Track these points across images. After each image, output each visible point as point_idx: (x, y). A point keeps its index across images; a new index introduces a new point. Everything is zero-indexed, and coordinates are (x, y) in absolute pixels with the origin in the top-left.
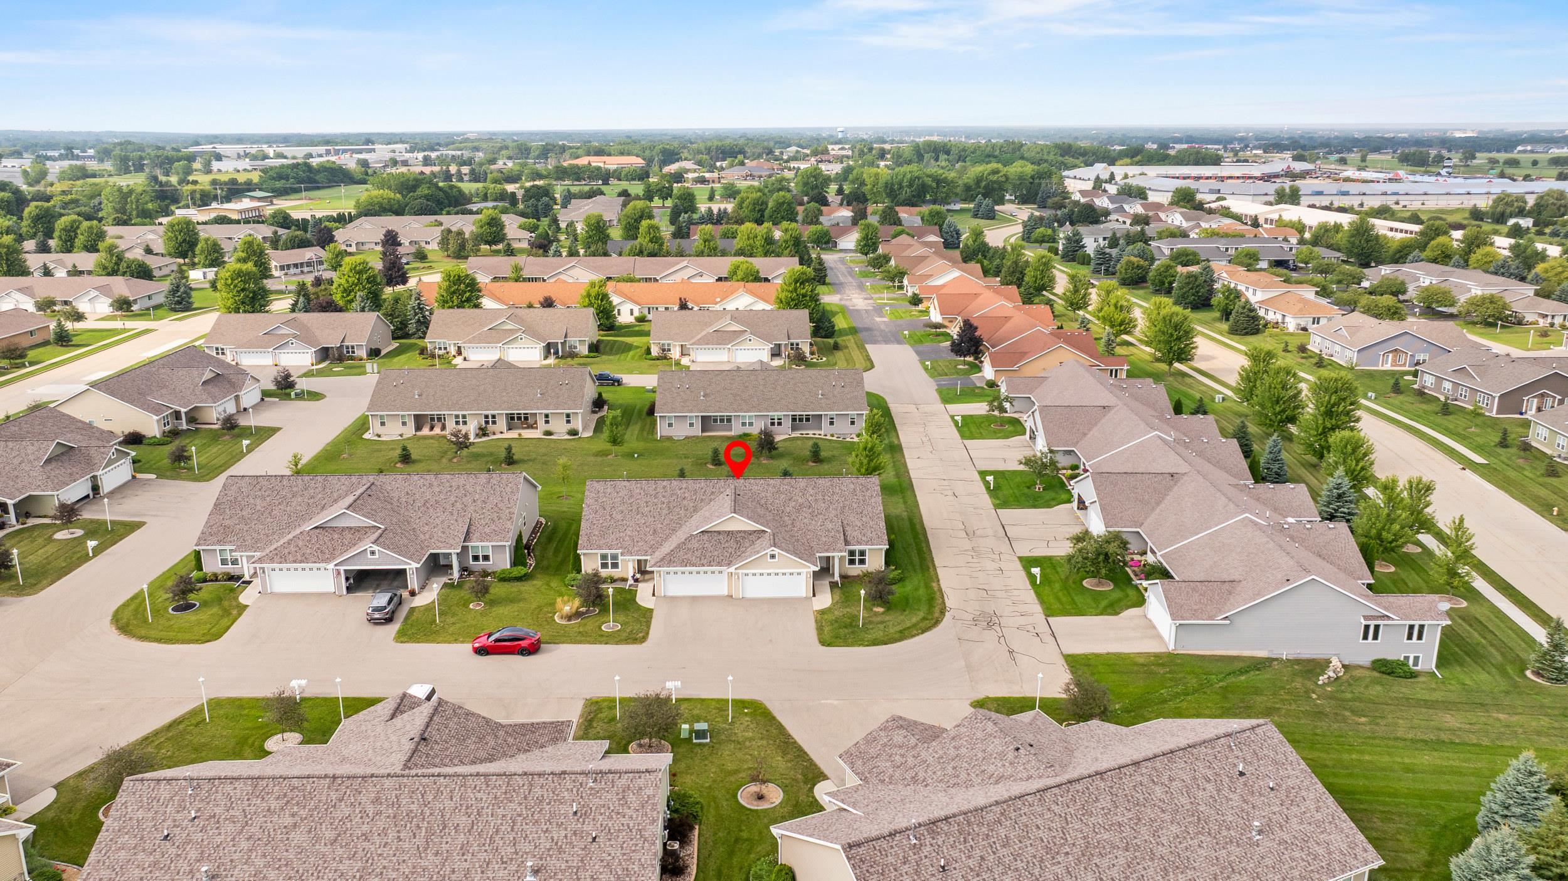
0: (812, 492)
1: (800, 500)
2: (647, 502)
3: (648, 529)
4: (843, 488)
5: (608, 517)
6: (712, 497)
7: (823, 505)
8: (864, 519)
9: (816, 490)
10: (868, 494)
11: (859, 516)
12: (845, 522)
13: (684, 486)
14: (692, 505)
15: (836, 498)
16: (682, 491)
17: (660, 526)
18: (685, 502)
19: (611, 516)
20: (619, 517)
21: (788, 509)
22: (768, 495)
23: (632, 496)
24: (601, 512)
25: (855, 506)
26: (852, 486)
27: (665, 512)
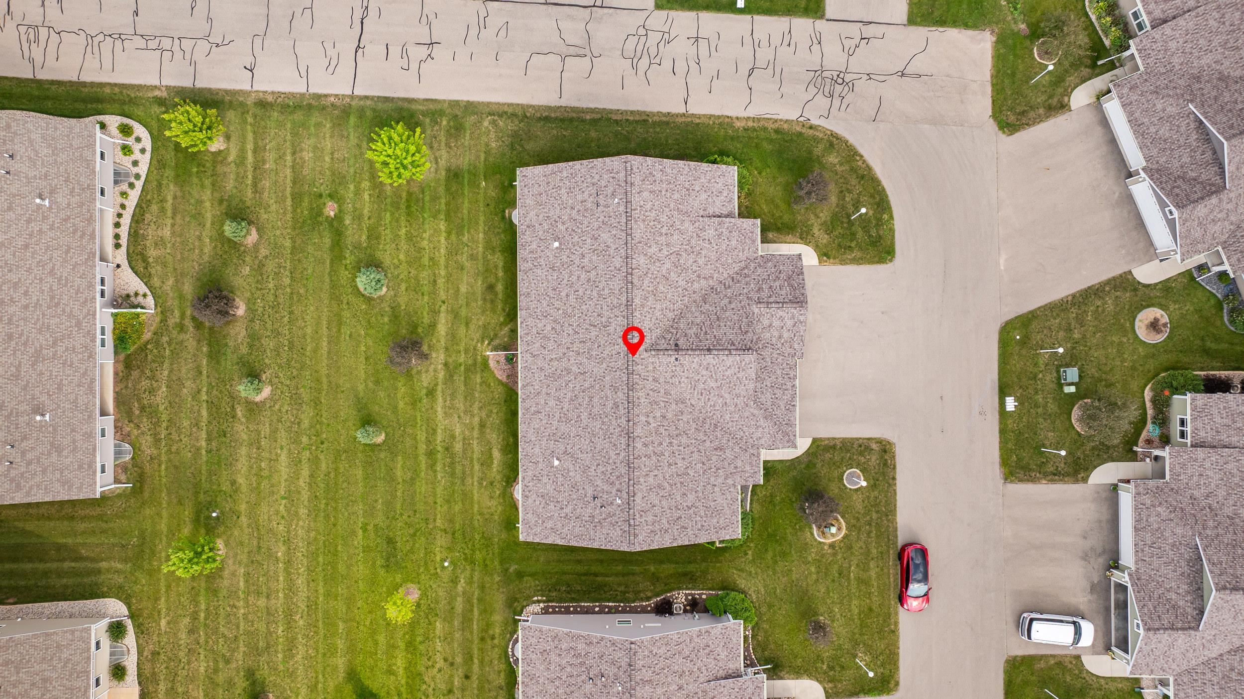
0: (654, 249)
1: (668, 265)
2: (670, 465)
3: (714, 458)
4: (649, 206)
5: (691, 511)
6: (662, 380)
7: (675, 237)
8: (697, 188)
9: (652, 243)
10: (658, 175)
11: (693, 194)
12: (702, 213)
13: (643, 419)
14: (674, 406)
15: (664, 219)
16: (651, 420)
17: (708, 444)
18: (670, 415)
19: (689, 508)
20: (691, 497)
21: (682, 283)
22: (658, 307)
23: (660, 486)
24: (681, 523)
25: (676, 196)
26: (646, 194)
27: (684, 440)
